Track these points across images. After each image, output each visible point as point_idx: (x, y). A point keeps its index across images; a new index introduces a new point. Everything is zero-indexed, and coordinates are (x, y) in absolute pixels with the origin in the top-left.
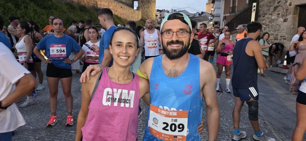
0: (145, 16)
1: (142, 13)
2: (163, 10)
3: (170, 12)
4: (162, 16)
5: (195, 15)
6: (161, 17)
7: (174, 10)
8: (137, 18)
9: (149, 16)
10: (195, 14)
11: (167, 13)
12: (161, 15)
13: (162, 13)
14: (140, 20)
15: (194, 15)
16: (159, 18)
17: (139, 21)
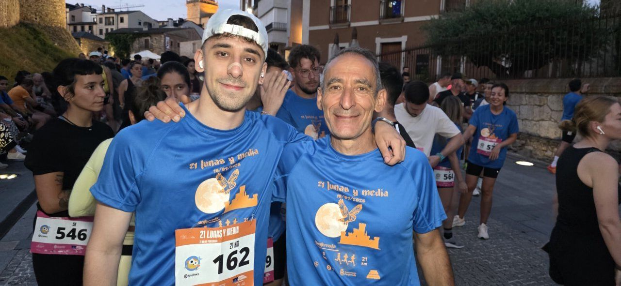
0: (34, 16)
1: (21, 6)
2: (77, 4)
3: (97, 12)
4: (77, 21)
5: (165, 23)
6: (73, 22)
7: (109, 9)
8: (5, 20)
9: (47, 16)
10: (163, 22)
11: (92, 13)
12: (73, 17)
13: (74, 12)
14: (17, 25)
15: (161, 24)
16: (70, 25)
17: (13, 27)
